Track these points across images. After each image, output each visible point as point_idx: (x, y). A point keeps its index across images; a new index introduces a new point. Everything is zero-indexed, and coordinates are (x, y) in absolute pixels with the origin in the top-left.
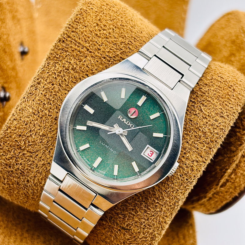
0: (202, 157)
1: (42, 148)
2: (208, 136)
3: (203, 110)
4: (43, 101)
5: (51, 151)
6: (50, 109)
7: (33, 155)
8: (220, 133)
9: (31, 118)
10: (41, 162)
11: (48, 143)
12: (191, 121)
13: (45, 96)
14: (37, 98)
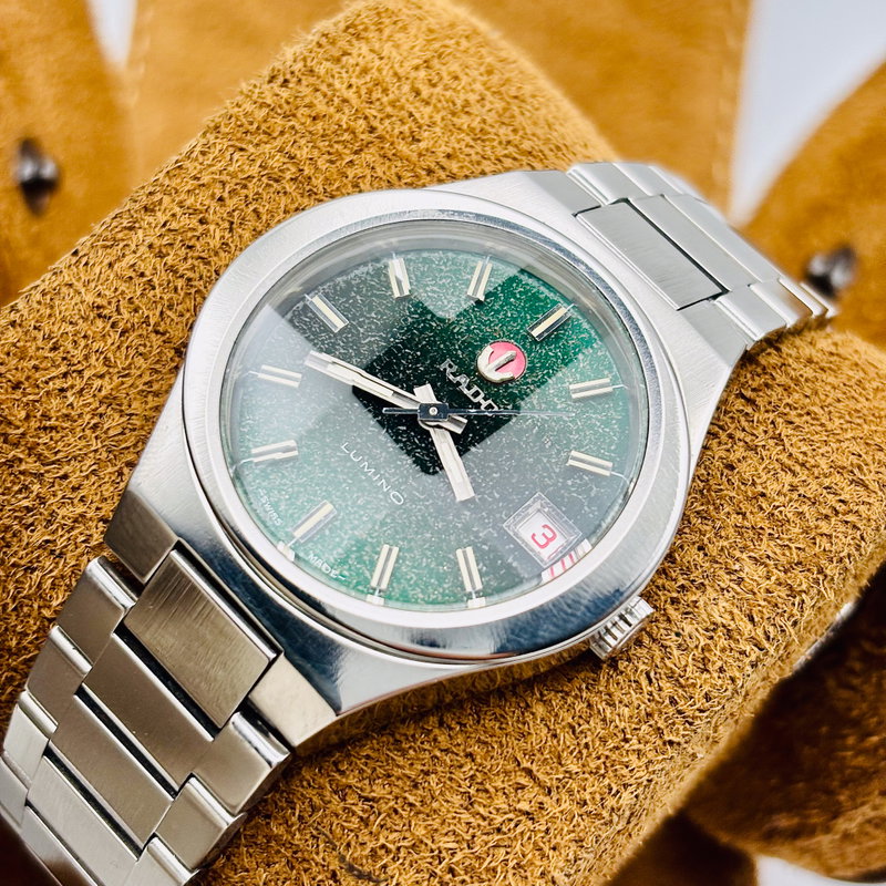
0: (751, 619)
1: (93, 448)
2: (790, 540)
3: (783, 438)
4: (147, 273)
6: (170, 307)
7: (48, 472)
9: (82, 325)
10: (72, 509)
11: (121, 437)
12: (731, 467)
13: (161, 255)
14: (130, 259)
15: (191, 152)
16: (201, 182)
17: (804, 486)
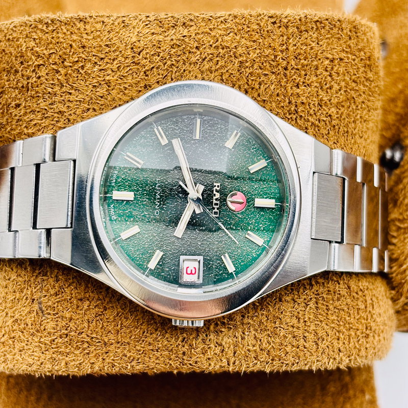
0: (235, 353)
1: (87, 93)
5: (91, 110)
6: (158, 68)
7: (66, 86)
8: (291, 357)
9: (123, 46)
10: (62, 107)
11: (100, 98)
13: (172, 47)
15: (219, 18)
16: (211, 32)
17: (298, 329)
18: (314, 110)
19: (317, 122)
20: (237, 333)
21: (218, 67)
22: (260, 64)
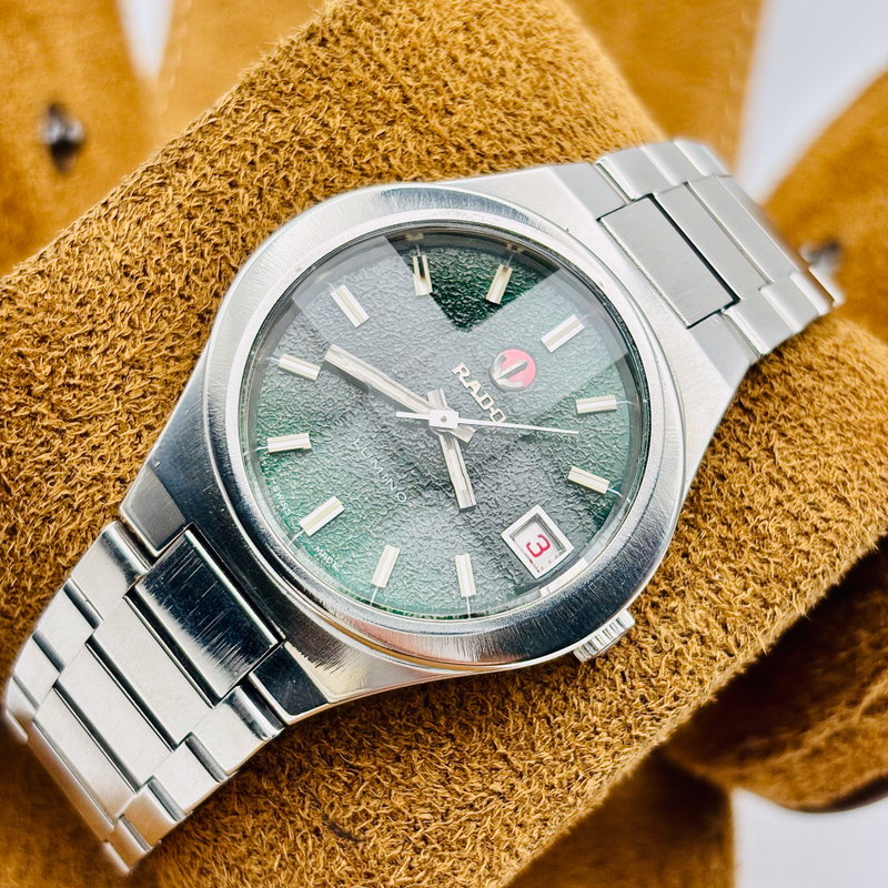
0: (725, 627)
1: (114, 410)
2: (770, 554)
3: (775, 450)
4: (175, 234)
5: (145, 433)
6: (196, 271)
7: (69, 428)
8: (820, 556)
9: (108, 283)
10: (91, 467)
11: (143, 400)
12: (722, 477)
13: (190, 217)
14: (158, 218)
15: (226, 108)
16: (232, 142)
17: (789, 500)
18: (508, 130)
19: (529, 146)
20: (699, 591)
21: (293, 187)
22: (359, 126)
